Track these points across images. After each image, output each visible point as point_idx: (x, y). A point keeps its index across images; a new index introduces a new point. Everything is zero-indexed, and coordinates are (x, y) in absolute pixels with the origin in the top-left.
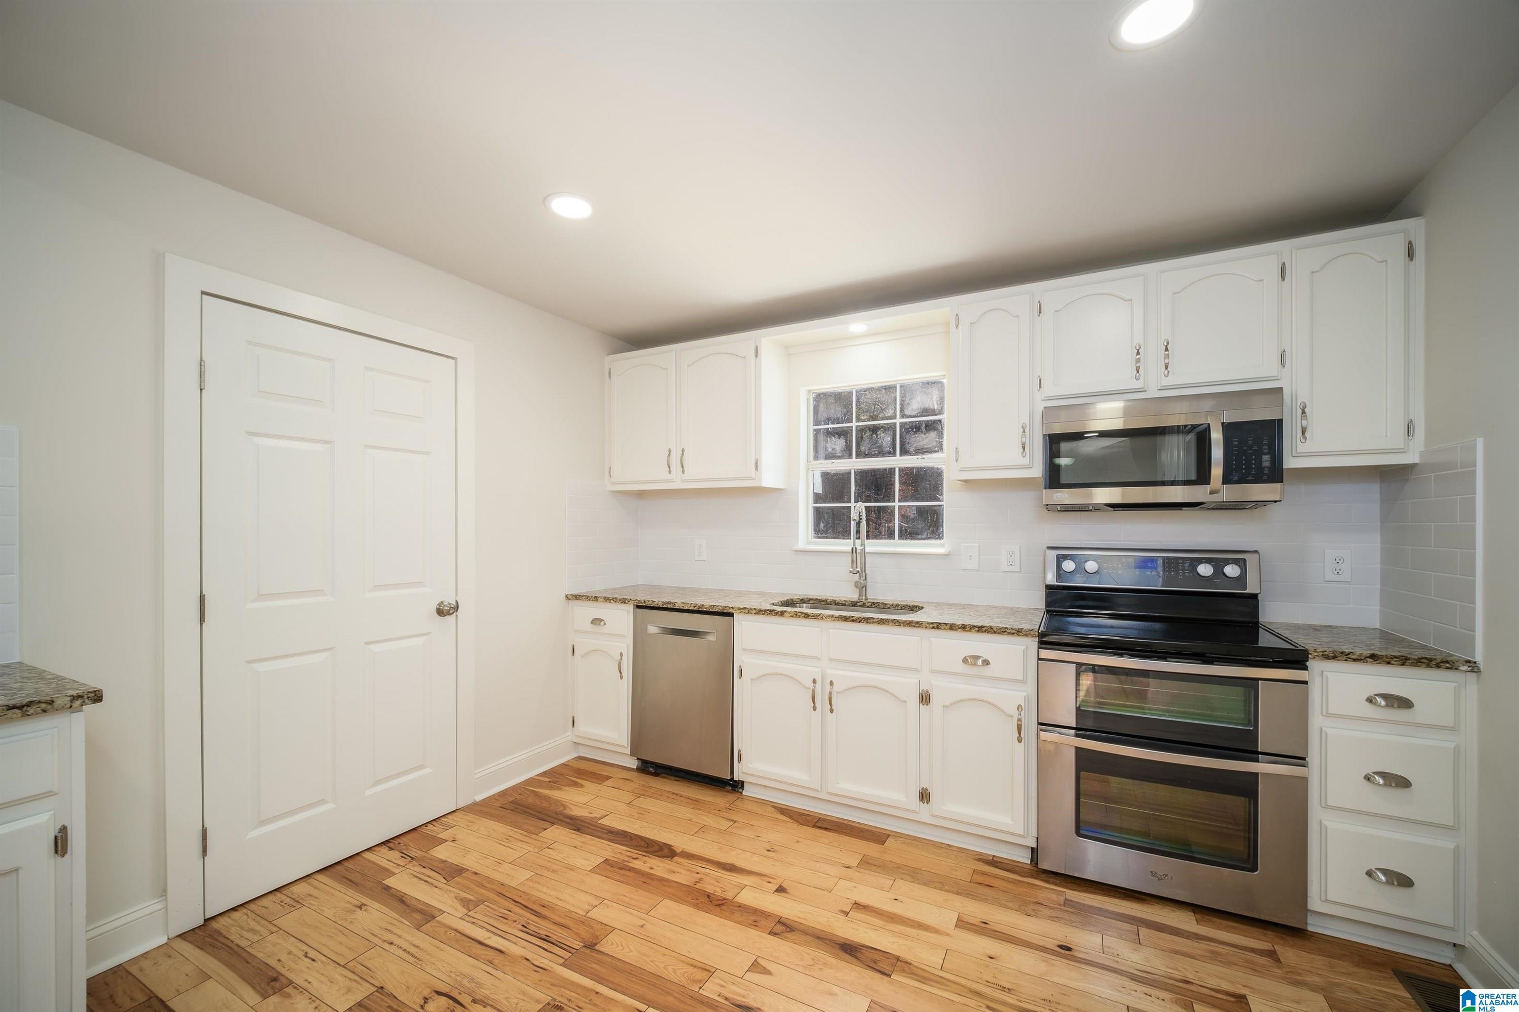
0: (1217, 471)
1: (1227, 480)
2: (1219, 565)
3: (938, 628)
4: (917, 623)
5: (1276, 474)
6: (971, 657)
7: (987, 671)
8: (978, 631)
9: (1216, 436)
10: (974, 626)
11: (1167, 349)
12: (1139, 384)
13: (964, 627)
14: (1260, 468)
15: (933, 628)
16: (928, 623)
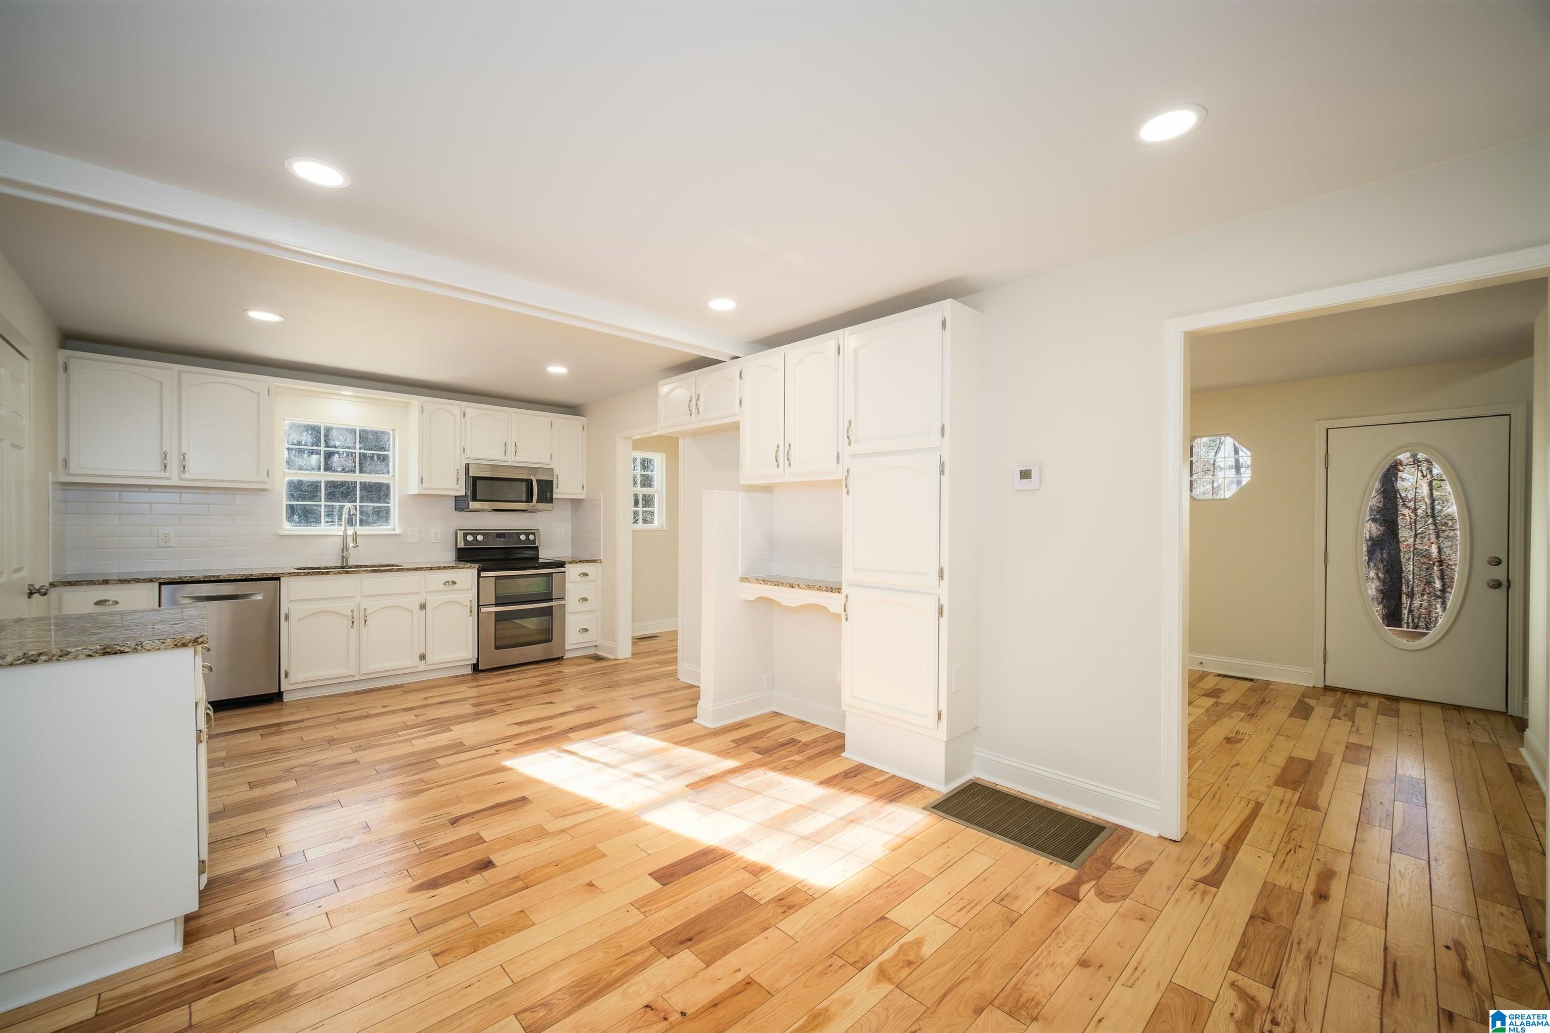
0: (535, 498)
1: (538, 502)
2: (527, 535)
3: (431, 569)
4: (420, 568)
5: (551, 501)
6: (446, 582)
7: (455, 587)
8: (452, 569)
9: (535, 483)
10: (450, 567)
11: (516, 446)
12: (505, 458)
13: (445, 568)
14: (547, 498)
15: (429, 570)
16: (426, 568)
